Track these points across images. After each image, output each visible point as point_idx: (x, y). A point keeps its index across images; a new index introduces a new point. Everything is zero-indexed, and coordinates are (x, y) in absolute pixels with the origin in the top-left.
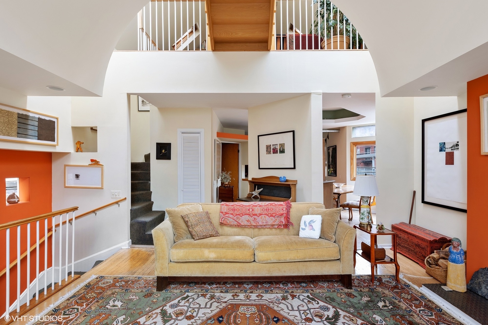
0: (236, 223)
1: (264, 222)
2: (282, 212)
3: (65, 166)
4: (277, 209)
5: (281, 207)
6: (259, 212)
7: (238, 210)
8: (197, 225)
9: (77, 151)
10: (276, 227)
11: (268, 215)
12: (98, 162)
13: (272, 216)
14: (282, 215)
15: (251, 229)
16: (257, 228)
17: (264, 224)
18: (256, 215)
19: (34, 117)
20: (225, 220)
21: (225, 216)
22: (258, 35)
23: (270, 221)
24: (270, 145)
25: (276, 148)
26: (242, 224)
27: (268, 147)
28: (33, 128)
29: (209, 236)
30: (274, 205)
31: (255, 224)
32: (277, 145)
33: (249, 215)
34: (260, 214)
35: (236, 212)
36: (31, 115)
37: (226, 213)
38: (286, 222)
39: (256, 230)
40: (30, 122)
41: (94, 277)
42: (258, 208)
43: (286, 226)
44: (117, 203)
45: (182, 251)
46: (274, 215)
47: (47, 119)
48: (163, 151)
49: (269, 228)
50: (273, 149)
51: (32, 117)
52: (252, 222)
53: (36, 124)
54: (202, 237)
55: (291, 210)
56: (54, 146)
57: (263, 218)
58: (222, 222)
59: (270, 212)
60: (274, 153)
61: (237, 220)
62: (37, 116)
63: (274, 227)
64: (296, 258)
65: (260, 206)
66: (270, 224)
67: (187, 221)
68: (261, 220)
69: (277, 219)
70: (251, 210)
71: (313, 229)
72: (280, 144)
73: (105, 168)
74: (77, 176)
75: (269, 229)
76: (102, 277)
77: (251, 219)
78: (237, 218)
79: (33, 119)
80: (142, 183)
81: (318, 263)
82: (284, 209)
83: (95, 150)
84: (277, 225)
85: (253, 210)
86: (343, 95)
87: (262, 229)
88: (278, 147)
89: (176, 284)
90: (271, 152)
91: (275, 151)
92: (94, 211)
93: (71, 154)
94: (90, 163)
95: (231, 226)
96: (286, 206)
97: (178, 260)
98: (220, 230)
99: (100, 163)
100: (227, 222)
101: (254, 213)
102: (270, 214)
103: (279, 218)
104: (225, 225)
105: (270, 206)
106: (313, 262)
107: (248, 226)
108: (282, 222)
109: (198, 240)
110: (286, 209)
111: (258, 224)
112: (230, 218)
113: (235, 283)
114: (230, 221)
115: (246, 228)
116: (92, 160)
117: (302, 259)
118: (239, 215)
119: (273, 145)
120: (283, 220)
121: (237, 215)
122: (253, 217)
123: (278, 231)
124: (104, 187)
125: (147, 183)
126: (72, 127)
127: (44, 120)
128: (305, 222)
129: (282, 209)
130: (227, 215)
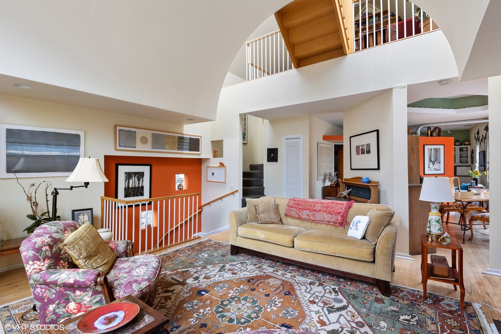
0: (298, 215)
1: (322, 217)
2: (340, 211)
3: (208, 167)
4: (337, 208)
5: (341, 206)
6: (319, 209)
7: (301, 205)
8: (263, 213)
9: (214, 157)
10: (332, 224)
11: (326, 212)
12: (223, 164)
13: (329, 213)
14: (339, 213)
15: (309, 222)
16: (315, 222)
17: (321, 220)
18: (315, 211)
19: (187, 138)
20: (290, 212)
21: (290, 209)
22: (331, 43)
23: (327, 217)
24: (359, 146)
25: (364, 148)
26: (303, 217)
27: (358, 148)
28: (186, 145)
29: (271, 223)
30: (335, 203)
31: (313, 219)
32: (364, 145)
33: (310, 210)
34: (320, 211)
35: (300, 207)
36: (185, 136)
37: (292, 207)
38: (342, 221)
39: (314, 224)
40: (185, 141)
41: (207, 239)
42: (319, 205)
43: (341, 224)
44: (233, 193)
45: (244, 229)
46: (332, 212)
47: (195, 137)
48: (272, 155)
49: (325, 223)
50: (361, 149)
51: (186, 137)
52: (311, 216)
53: (188, 141)
54: (264, 222)
55: (351, 209)
56: (199, 154)
57: (321, 214)
58: (287, 213)
59: (329, 209)
60: (362, 153)
61: (299, 214)
62: (189, 137)
63: (330, 223)
64: (327, 251)
65: (322, 203)
66: (326, 220)
67: (257, 209)
68: (318, 216)
69: (333, 217)
70: (312, 206)
71: (357, 229)
72: (367, 145)
73: (227, 169)
74: (213, 174)
75: (325, 225)
76: (210, 240)
77: (310, 214)
78: (300, 212)
79: (186, 139)
80: (257, 180)
81: (351, 261)
82: (343, 208)
83: (222, 156)
84: (333, 222)
85: (314, 206)
86: (440, 82)
87: (319, 224)
88: (365, 148)
89: (245, 254)
90: (359, 152)
91: (363, 152)
92: (220, 198)
93: (211, 159)
94: (219, 165)
95: (293, 218)
96: (346, 206)
97: (242, 235)
98: (284, 220)
99: (225, 165)
100: (290, 214)
101: (314, 209)
102: (329, 211)
103: (335, 216)
104: (289, 216)
105: (331, 204)
106: (346, 259)
107: (307, 219)
108: (338, 220)
109: (260, 224)
110: (345, 208)
111: (315, 219)
112: (294, 211)
113: (284, 263)
114: (293, 213)
115: (305, 221)
116: (220, 163)
117: (332, 253)
118: (301, 209)
119: (361, 146)
120: (339, 218)
121: (300, 209)
122: (313, 212)
123: (333, 228)
124: (227, 182)
125: (261, 180)
126: (211, 141)
127: (193, 138)
128: (354, 222)
129: (342, 208)
130: (292, 208)
